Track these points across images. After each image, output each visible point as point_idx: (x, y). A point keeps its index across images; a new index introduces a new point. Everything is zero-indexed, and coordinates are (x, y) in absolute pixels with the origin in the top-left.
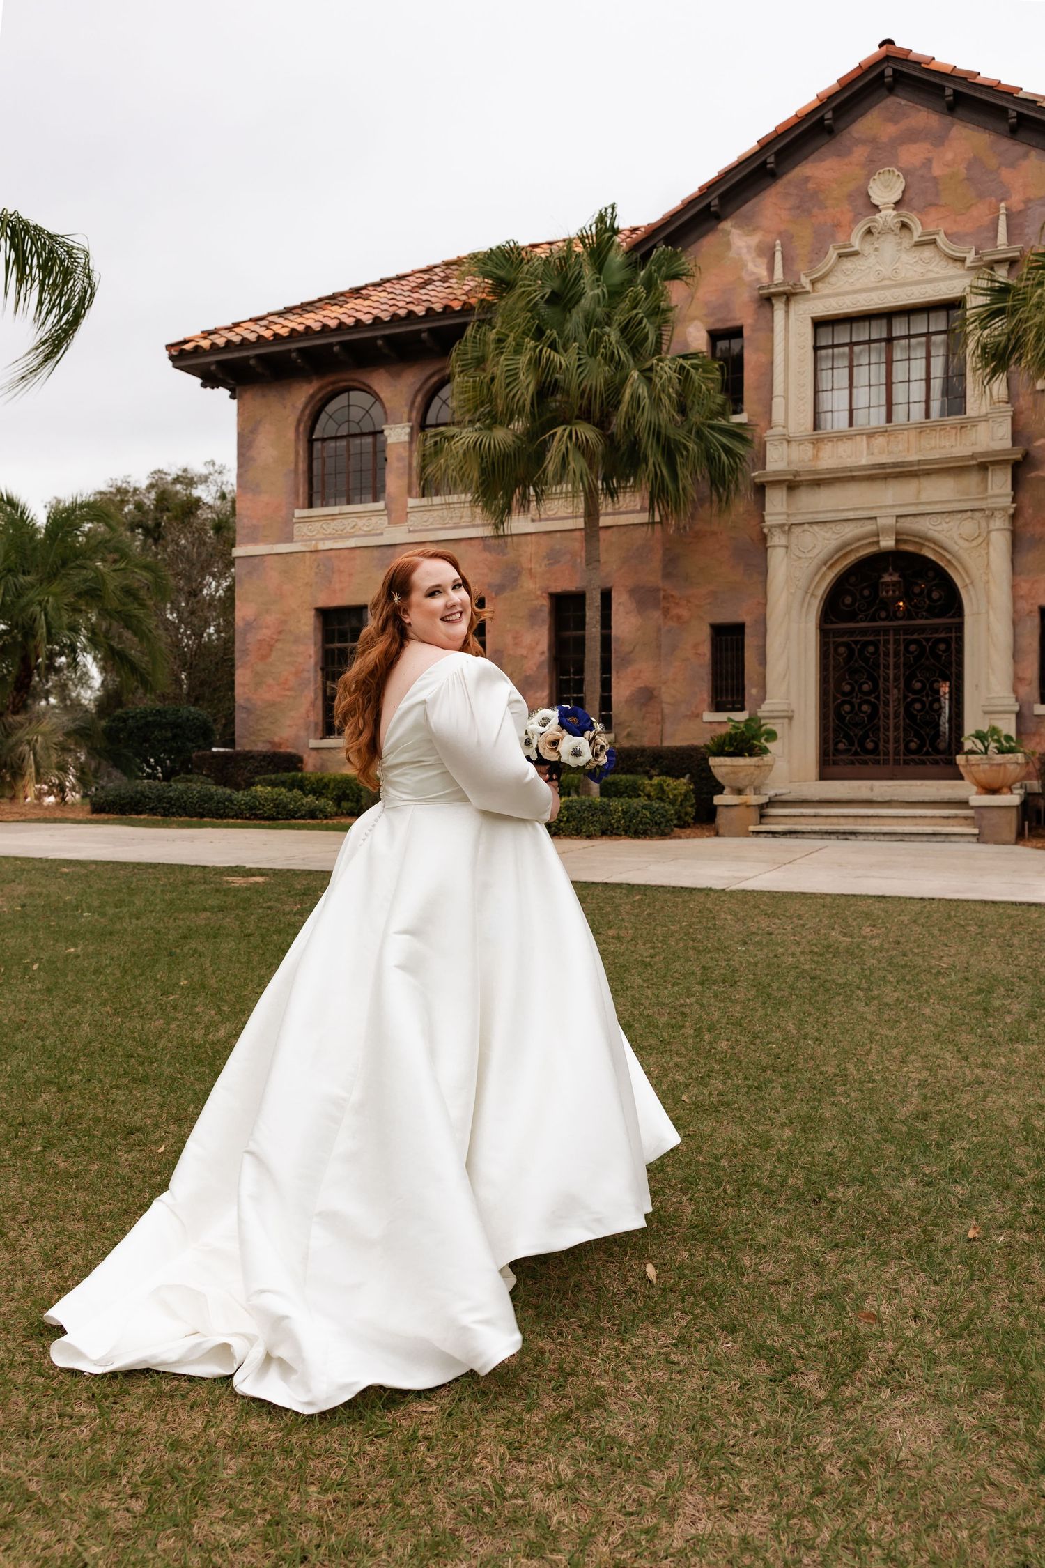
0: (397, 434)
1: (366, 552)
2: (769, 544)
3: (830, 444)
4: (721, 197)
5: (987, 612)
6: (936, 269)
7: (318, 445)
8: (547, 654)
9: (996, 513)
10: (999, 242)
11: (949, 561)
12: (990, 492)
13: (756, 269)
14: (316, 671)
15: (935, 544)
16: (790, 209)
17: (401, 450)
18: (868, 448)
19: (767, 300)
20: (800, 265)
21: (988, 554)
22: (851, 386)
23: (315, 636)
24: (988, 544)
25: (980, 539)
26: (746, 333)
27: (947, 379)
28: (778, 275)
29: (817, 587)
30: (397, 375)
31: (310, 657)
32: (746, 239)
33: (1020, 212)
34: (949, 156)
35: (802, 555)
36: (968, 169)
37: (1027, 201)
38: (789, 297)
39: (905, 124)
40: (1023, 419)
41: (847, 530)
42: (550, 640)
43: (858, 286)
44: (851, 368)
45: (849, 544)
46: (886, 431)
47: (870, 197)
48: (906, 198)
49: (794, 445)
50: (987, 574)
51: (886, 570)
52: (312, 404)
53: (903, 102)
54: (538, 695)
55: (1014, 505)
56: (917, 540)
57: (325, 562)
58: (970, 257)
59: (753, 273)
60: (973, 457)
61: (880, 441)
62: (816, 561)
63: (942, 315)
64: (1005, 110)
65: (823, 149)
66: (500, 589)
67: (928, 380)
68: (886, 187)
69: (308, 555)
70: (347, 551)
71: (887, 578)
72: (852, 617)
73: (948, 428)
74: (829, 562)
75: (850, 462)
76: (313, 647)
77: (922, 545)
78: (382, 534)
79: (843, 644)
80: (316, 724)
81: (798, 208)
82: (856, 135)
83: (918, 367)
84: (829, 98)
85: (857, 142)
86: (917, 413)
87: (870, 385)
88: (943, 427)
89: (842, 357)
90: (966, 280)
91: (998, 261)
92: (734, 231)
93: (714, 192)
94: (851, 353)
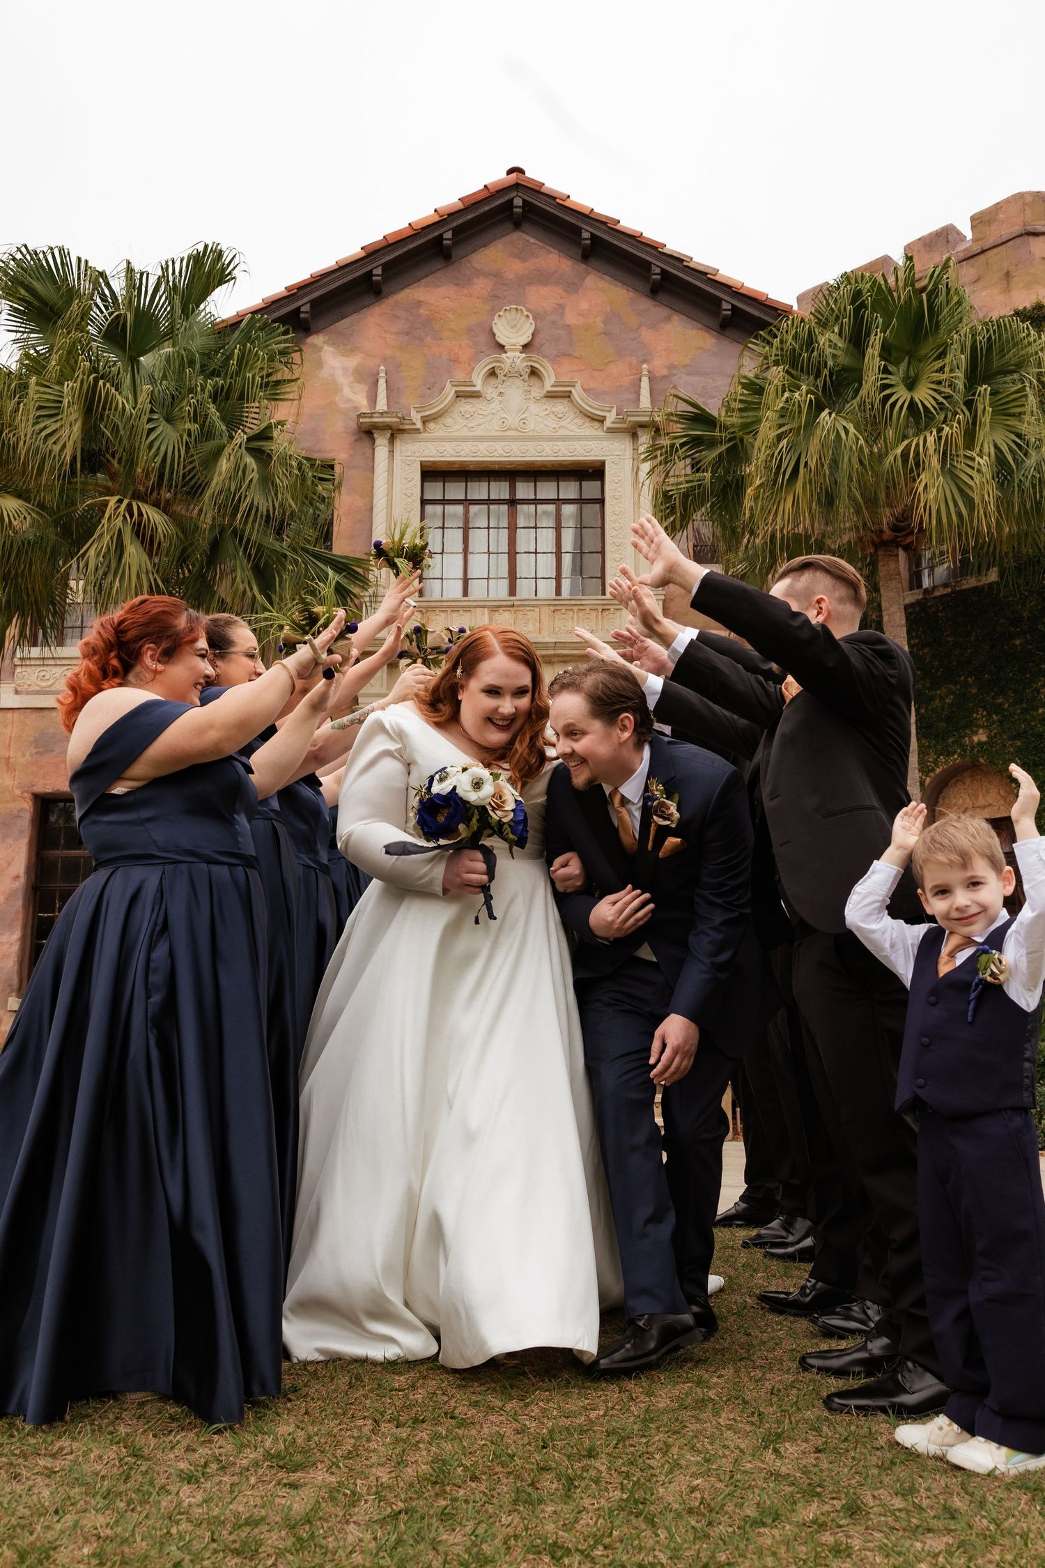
3: (443, 615)
4: (314, 303)
6: (570, 427)
8: (22, 880)
10: (642, 403)
13: (353, 394)
16: (396, 334)
19: (367, 433)
20: (408, 397)
22: (465, 551)
27: (579, 554)
28: (382, 405)
32: (342, 359)
33: (664, 377)
34: (584, 306)
36: (605, 323)
37: (671, 367)
38: (395, 432)
39: (533, 263)
43: (478, 433)
44: (466, 530)
46: (513, 606)
47: (494, 335)
48: (536, 342)
53: (532, 240)
54: (7, 938)
58: (611, 418)
59: (349, 400)
61: (505, 616)
63: (574, 481)
64: (646, 266)
65: (438, 275)
67: (558, 554)
68: (514, 327)
73: (587, 609)
81: (407, 334)
82: (477, 266)
83: (546, 539)
84: (449, 215)
85: (479, 273)
86: (546, 589)
87: (489, 553)
88: (581, 607)
89: (455, 515)
90: (605, 443)
91: (643, 426)
92: (326, 347)
93: (305, 295)
94: (466, 512)
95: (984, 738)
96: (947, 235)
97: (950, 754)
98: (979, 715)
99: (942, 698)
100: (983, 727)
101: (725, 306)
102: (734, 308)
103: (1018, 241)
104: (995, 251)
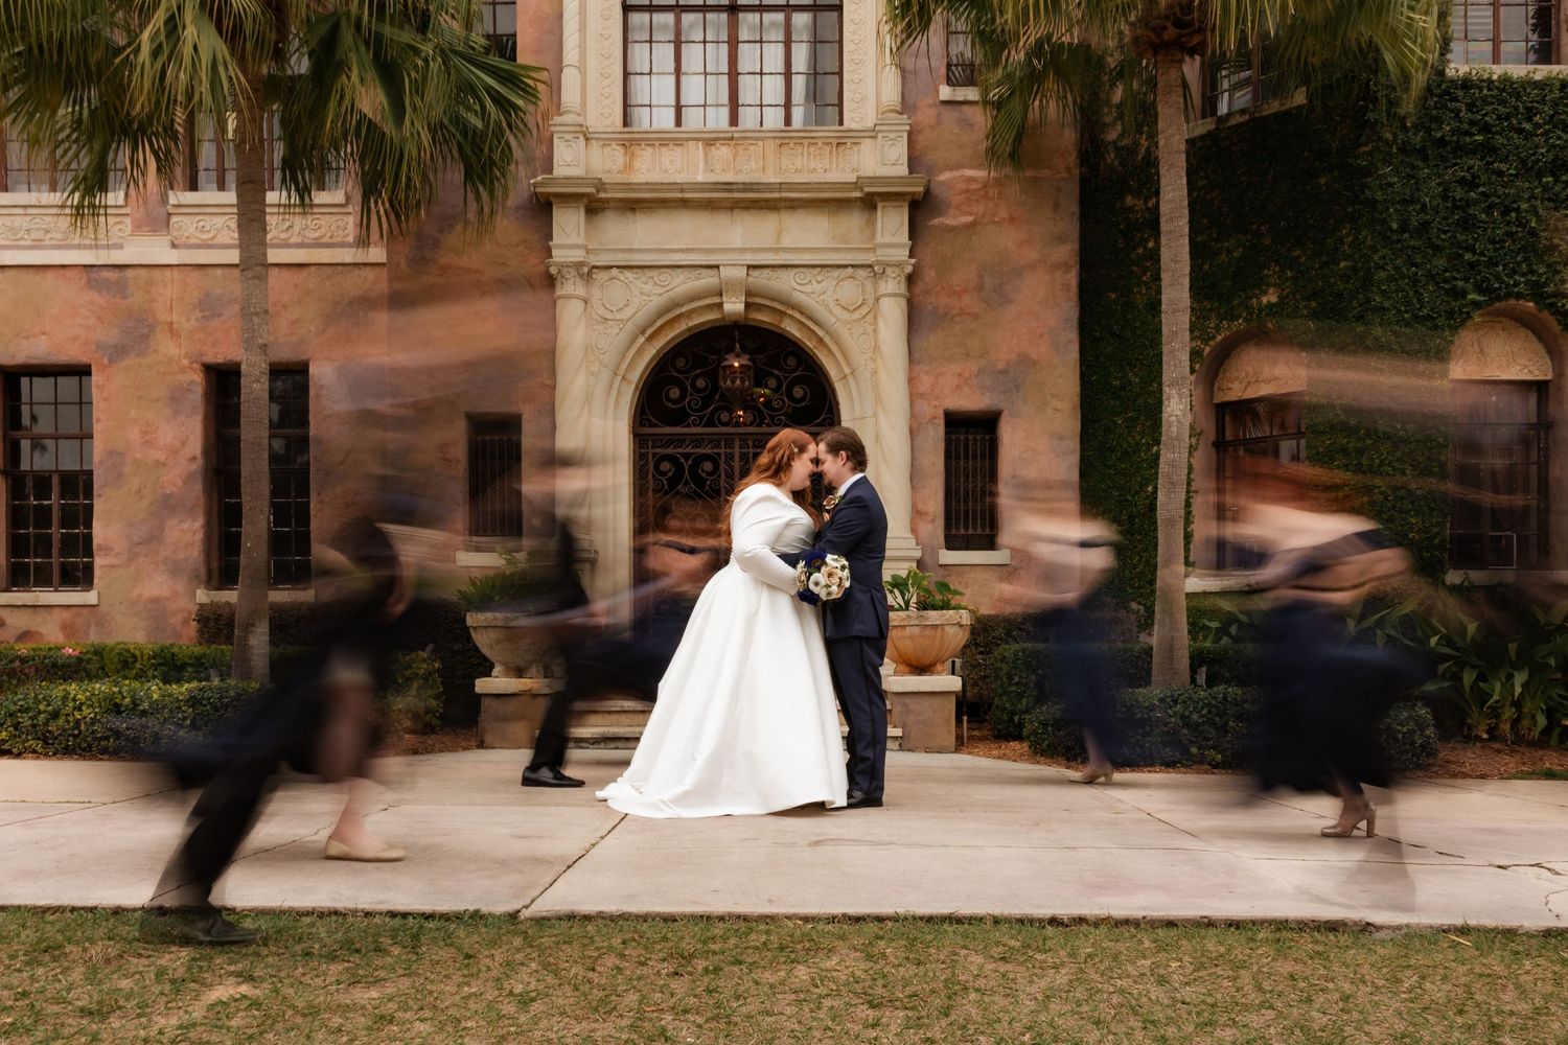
2: (558, 293)
3: (647, 149)
5: (875, 415)
8: (200, 461)
9: (889, 271)
11: (820, 340)
12: (879, 239)
15: (801, 313)
18: (706, 162)
21: (875, 331)
22: (678, 71)
24: (875, 317)
25: (864, 310)
27: (814, 73)
29: (630, 369)
35: (609, 315)
40: (922, 138)
41: (676, 282)
42: (206, 438)
44: (678, 44)
45: (678, 305)
46: (732, 139)
49: (595, 145)
50: (874, 360)
51: (730, 350)
54: (186, 526)
55: (913, 261)
56: (776, 305)
60: (856, 185)
61: (723, 152)
62: (630, 327)
66: (119, 351)
67: (788, 74)
71: (731, 362)
72: (679, 418)
73: (820, 143)
74: (649, 329)
75: (679, 177)
77: (783, 313)
79: (667, 457)
83: (774, 55)
86: (774, 118)
87: (706, 74)
88: (812, 140)
89: (665, 27)
94: (678, 21)
95: (1274, 299)
97: (1234, 318)
98: (1270, 272)
100: (1275, 285)
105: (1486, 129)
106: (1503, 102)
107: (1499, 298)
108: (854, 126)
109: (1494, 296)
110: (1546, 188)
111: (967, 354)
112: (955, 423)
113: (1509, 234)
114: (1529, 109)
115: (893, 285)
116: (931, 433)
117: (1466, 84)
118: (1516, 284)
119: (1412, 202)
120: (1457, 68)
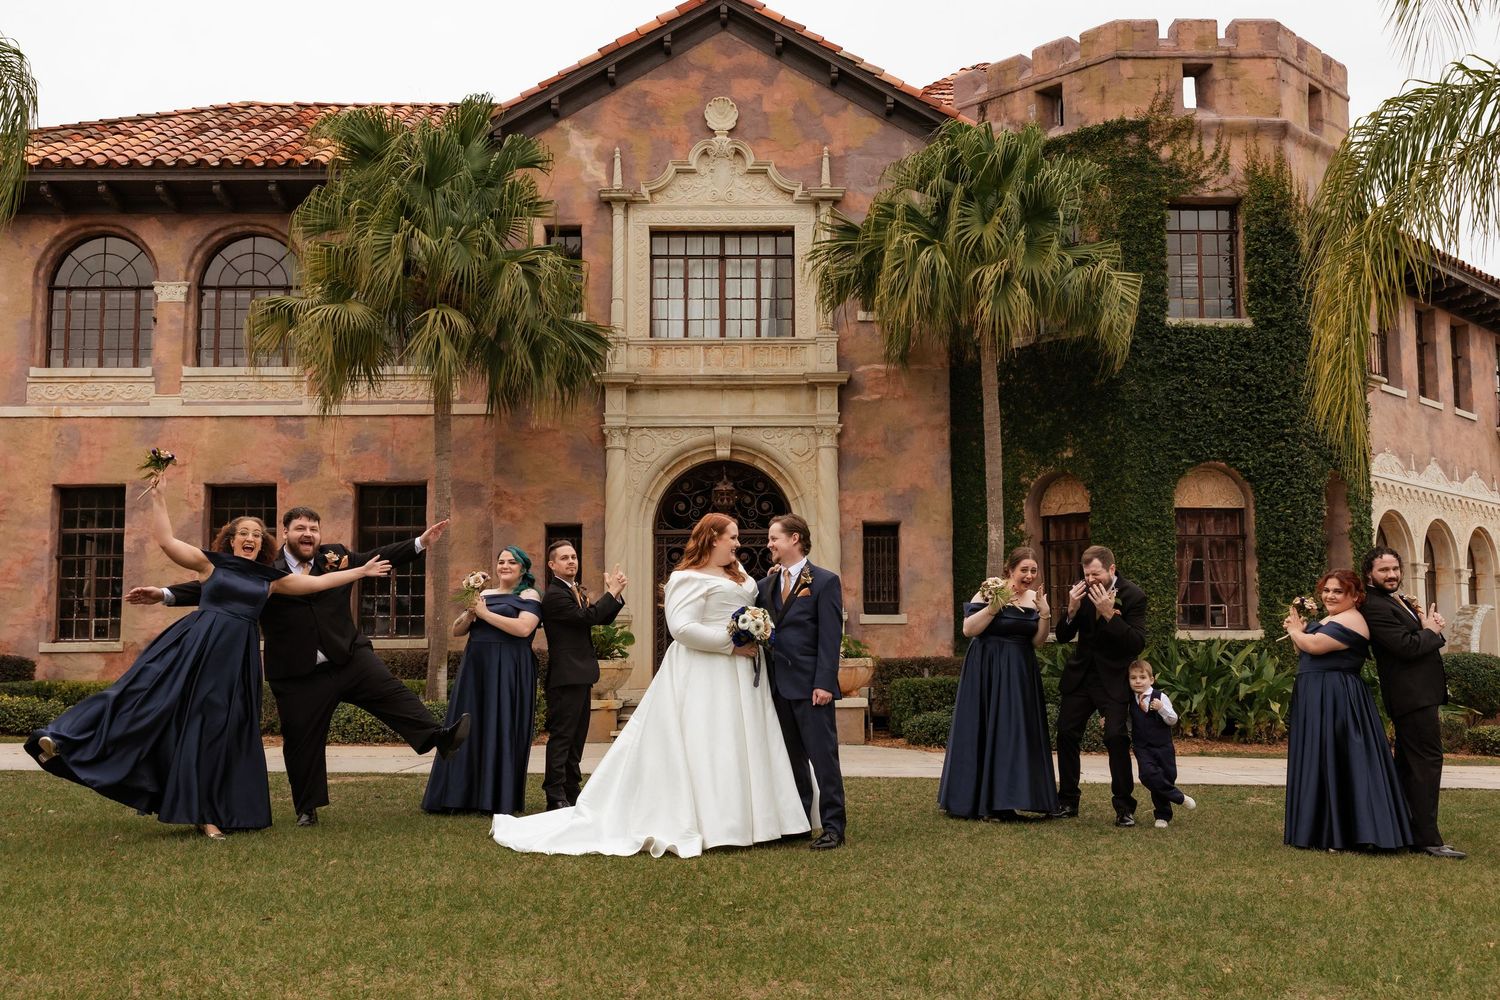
0: (171, 293)
1: (126, 424)
2: (608, 445)
3: (667, 351)
4: (562, 96)
6: (767, 198)
7: (60, 295)
9: (825, 432)
10: (823, 182)
11: (780, 474)
12: (819, 411)
13: (596, 172)
14: (51, 561)
15: (767, 456)
16: (628, 119)
17: (175, 311)
18: (705, 359)
19: (606, 204)
20: (640, 176)
21: (816, 469)
22: (686, 297)
23: (52, 518)
24: (817, 460)
25: (809, 455)
26: (585, 233)
27: (776, 299)
28: (618, 181)
29: (654, 492)
30: (175, 228)
31: (45, 542)
32: (584, 141)
33: (841, 157)
34: (778, 96)
35: (640, 459)
36: (794, 111)
37: (847, 149)
38: (628, 203)
39: (737, 59)
40: (846, 346)
41: (685, 436)
42: (354, 534)
43: (695, 202)
44: (686, 280)
45: (687, 451)
46: (721, 345)
47: (706, 121)
48: (739, 128)
49: (633, 348)
50: (816, 488)
51: (721, 479)
52: (58, 246)
53: (736, 39)
55: (841, 425)
56: (751, 451)
57: (69, 432)
58: (799, 191)
59: (592, 175)
60: (803, 377)
61: (716, 353)
62: (654, 467)
63: (771, 240)
64: (827, 64)
65: (661, 68)
66: (296, 475)
67: (758, 299)
68: (721, 114)
69: (46, 421)
70: (100, 421)
71: (721, 487)
72: (685, 524)
73: (781, 349)
74: (667, 467)
75: (690, 371)
76: (48, 531)
77: (754, 457)
78: (148, 404)
79: (675, 549)
80: (49, 624)
81: (637, 119)
82: (692, 61)
83: (749, 287)
84: (669, 22)
85: (693, 67)
86: (749, 329)
87: (704, 299)
88: (775, 346)
89: (677, 268)
90: (794, 212)
91: (823, 199)
92: (573, 131)
93: (554, 91)
94: (686, 265)
95: (1071, 455)
96: (1061, 48)
97: (1047, 465)
98: (1068, 438)
99: (1044, 422)
100: (1071, 447)
101: (889, 100)
102: (896, 102)
103: (1111, 63)
104: (1096, 67)
105: (1190, 358)
106: (1199, 342)
107: (1202, 461)
108: (802, 337)
109: (1198, 460)
110: (1228, 394)
111: (877, 484)
112: (870, 529)
113: (1206, 422)
114: (1216, 346)
115: (828, 441)
116: (854, 537)
117: (1177, 330)
118: (1212, 452)
119: (1146, 402)
120: (1172, 321)
